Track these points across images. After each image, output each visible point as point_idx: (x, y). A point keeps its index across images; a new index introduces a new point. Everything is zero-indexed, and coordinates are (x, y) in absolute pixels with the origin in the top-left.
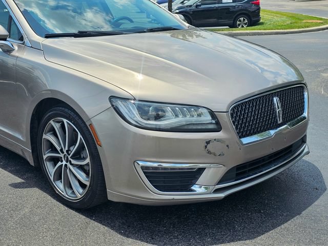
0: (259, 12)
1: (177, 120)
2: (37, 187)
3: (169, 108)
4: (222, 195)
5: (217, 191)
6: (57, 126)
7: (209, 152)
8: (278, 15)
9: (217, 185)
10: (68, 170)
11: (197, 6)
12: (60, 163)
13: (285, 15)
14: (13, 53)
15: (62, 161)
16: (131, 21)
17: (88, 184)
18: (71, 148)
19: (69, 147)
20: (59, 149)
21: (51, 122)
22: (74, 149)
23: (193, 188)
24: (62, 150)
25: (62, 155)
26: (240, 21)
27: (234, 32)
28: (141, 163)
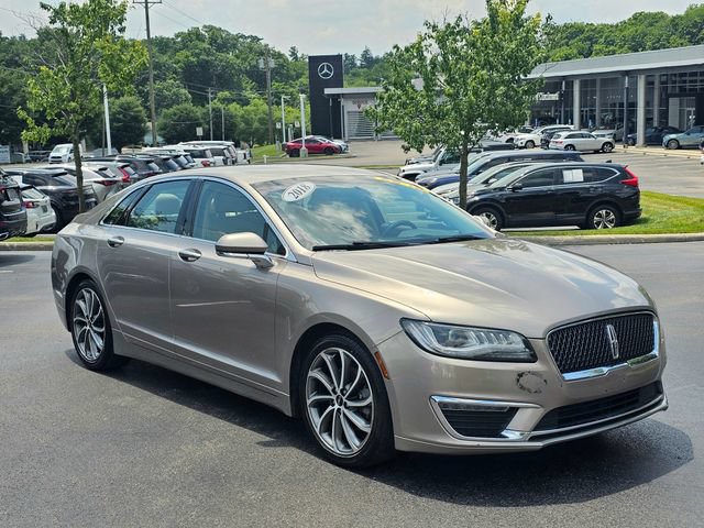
0: (637, 200)
1: (482, 347)
2: (294, 446)
3: (472, 334)
4: (540, 444)
5: (533, 439)
6: (328, 359)
7: (522, 387)
8: (678, 205)
9: (534, 430)
10: (342, 416)
11: (514, 189)
12: (330, 408)
13: (691, 204)
14: (273, 270)
15: (333, 405)
16: (414, 227)
17: (368, 430)
18: (347, 387)
19: (344, 385)
20: (330, 388)
21: (322, 354)
22: (350, 389)
23: (504, 433)
24: (334, 390)
25: (334, 397)
26: (600, 216)
27: (585, 237)
28: (438, 399)
